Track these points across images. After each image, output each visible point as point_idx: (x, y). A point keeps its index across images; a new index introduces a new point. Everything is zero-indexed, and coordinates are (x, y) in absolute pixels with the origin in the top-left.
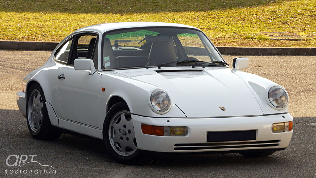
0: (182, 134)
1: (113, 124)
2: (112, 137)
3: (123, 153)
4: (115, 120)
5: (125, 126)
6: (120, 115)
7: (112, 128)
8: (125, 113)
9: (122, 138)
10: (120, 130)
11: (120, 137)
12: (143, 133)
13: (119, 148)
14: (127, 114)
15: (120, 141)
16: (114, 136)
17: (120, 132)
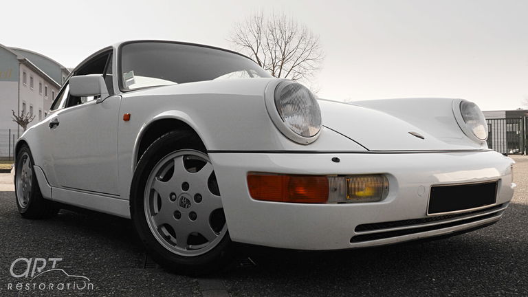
0: (371, 197)
1: (155, 183)
2: (153, 214)
3: (181, 249)
4: (158, 175)
5: (186, 186)
6: (172, 160)
7: (153, 191)
8: (185, 156)
9: (177, 214)
10: (174, 196)
11: (173, 212)
12: (253, 200)
13: (169, 237)
15: (173, 221)
16: (156, 210)
17: (173, 200)
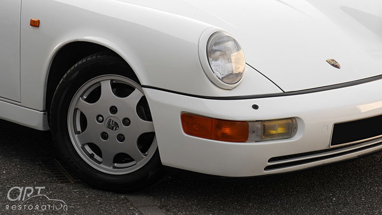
1: (79, 102)
2: (76, 132)
3: (107, 168)
4: (82, 95)
5: (114, 110)
6: (99, 83)
7: (76, 110)
8: (112, 80)
9: (105, 135)
10: (101, 118)
11: (100, 132)
12: (186, 135)
13: (93, 155)
14: (114, 82)
15: (99, 141)
17: (100, 122)
